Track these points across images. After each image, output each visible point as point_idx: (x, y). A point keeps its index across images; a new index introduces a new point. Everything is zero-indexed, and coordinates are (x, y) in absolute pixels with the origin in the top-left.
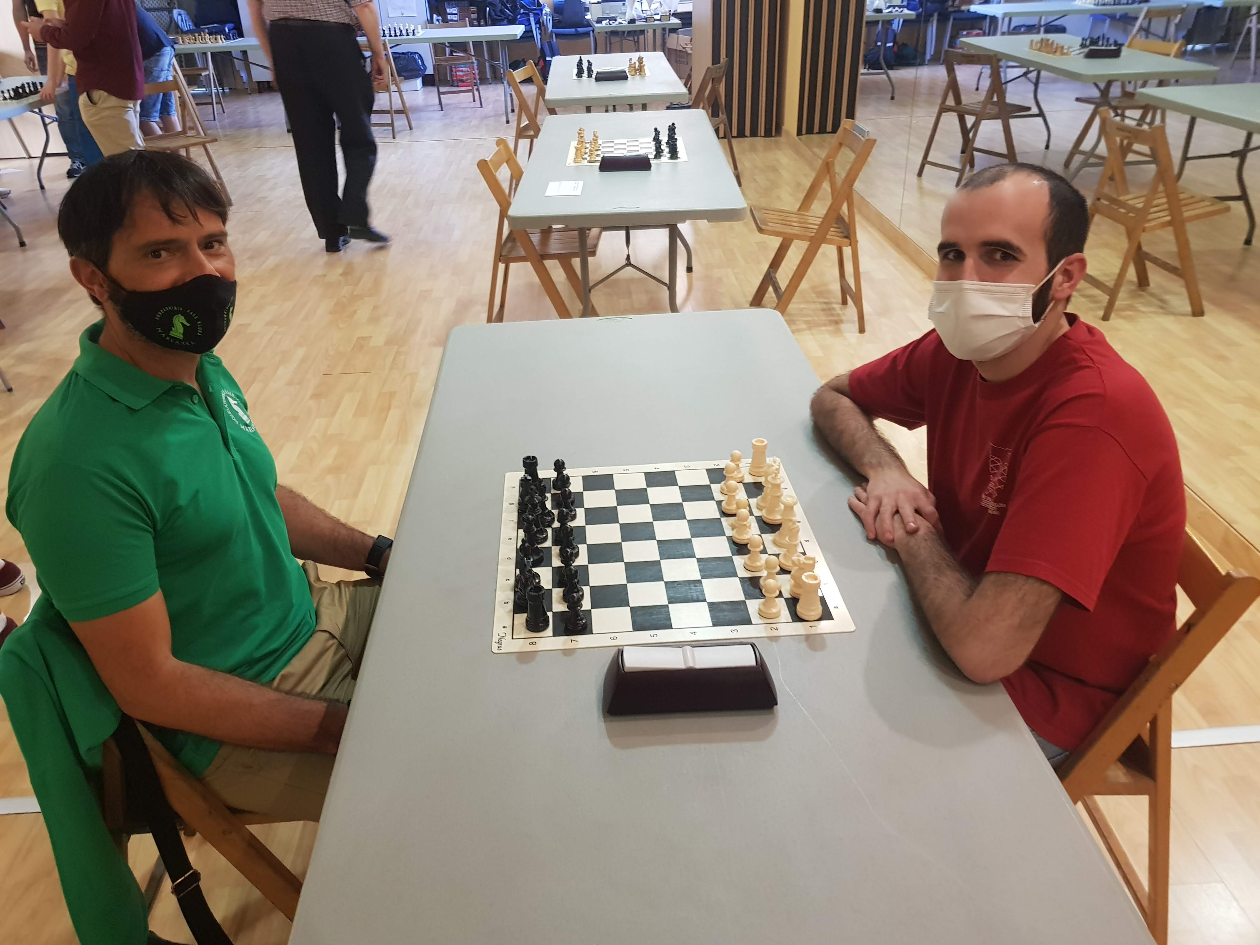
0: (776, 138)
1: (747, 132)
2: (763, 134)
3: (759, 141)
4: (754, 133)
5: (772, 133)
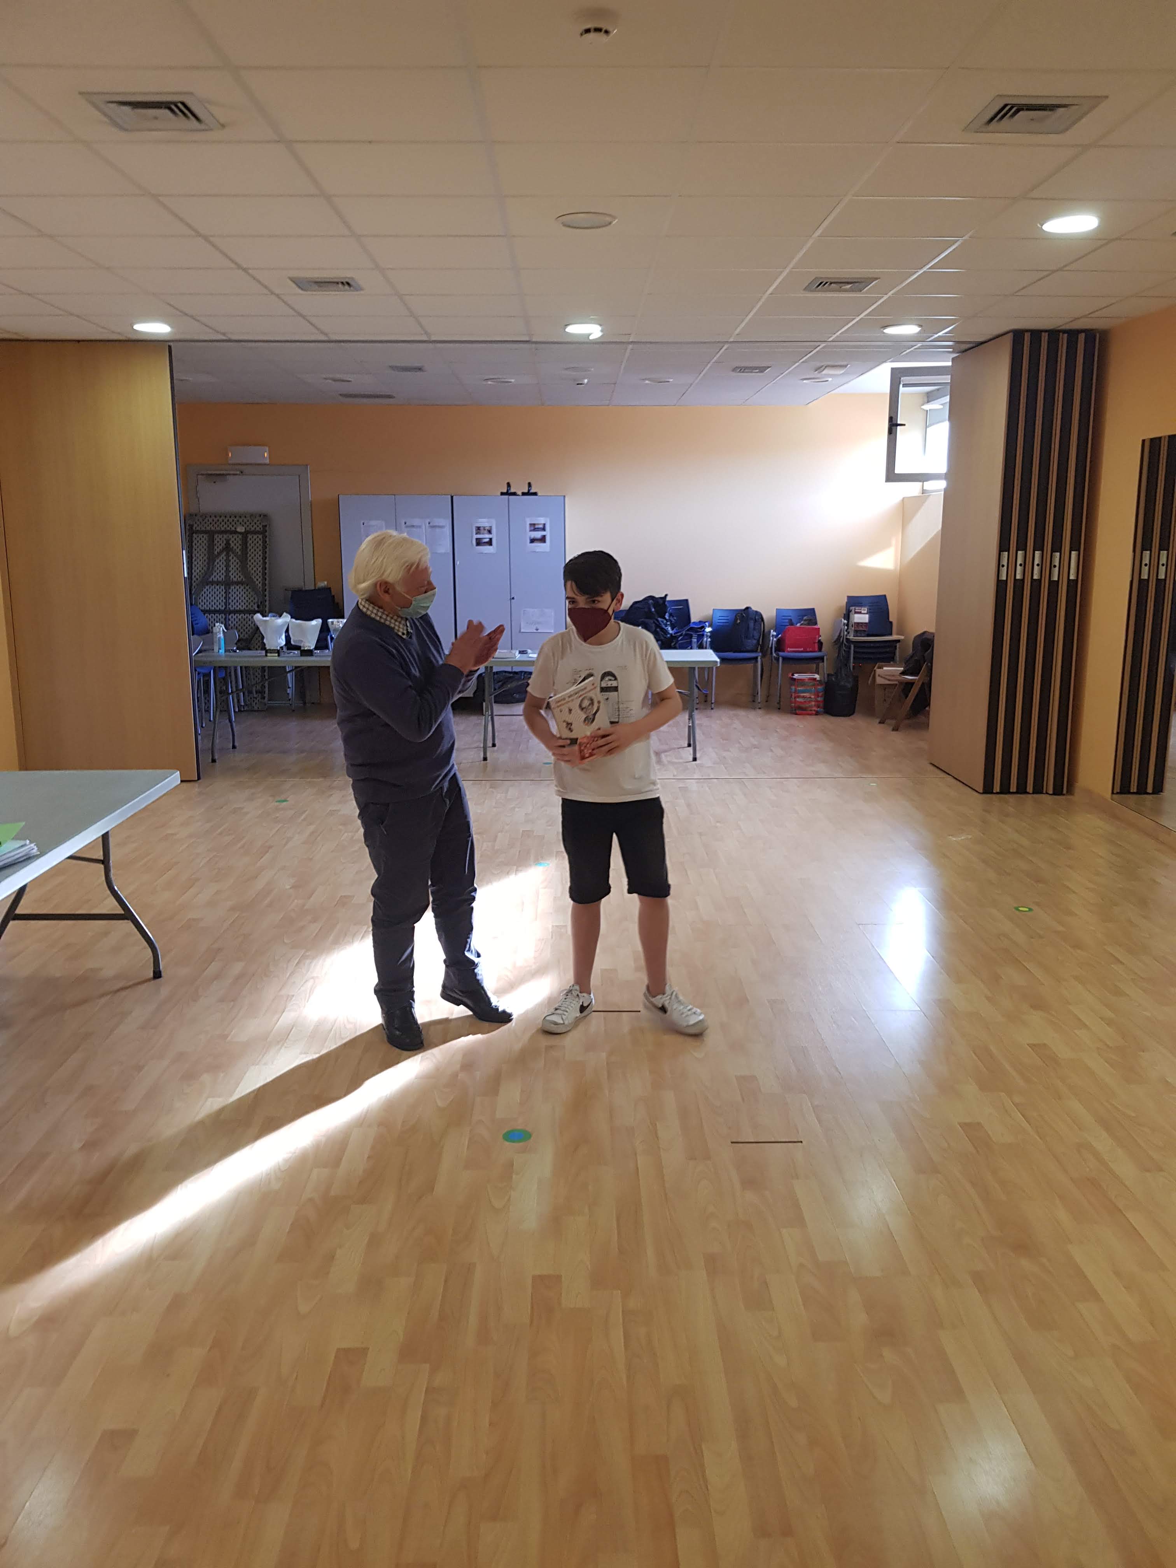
0: (1069, 797)
1: (1030, 789)
2: (1051, 792)
3: (1047, 799)
4: (1038, 790)
5: (1062, 791)
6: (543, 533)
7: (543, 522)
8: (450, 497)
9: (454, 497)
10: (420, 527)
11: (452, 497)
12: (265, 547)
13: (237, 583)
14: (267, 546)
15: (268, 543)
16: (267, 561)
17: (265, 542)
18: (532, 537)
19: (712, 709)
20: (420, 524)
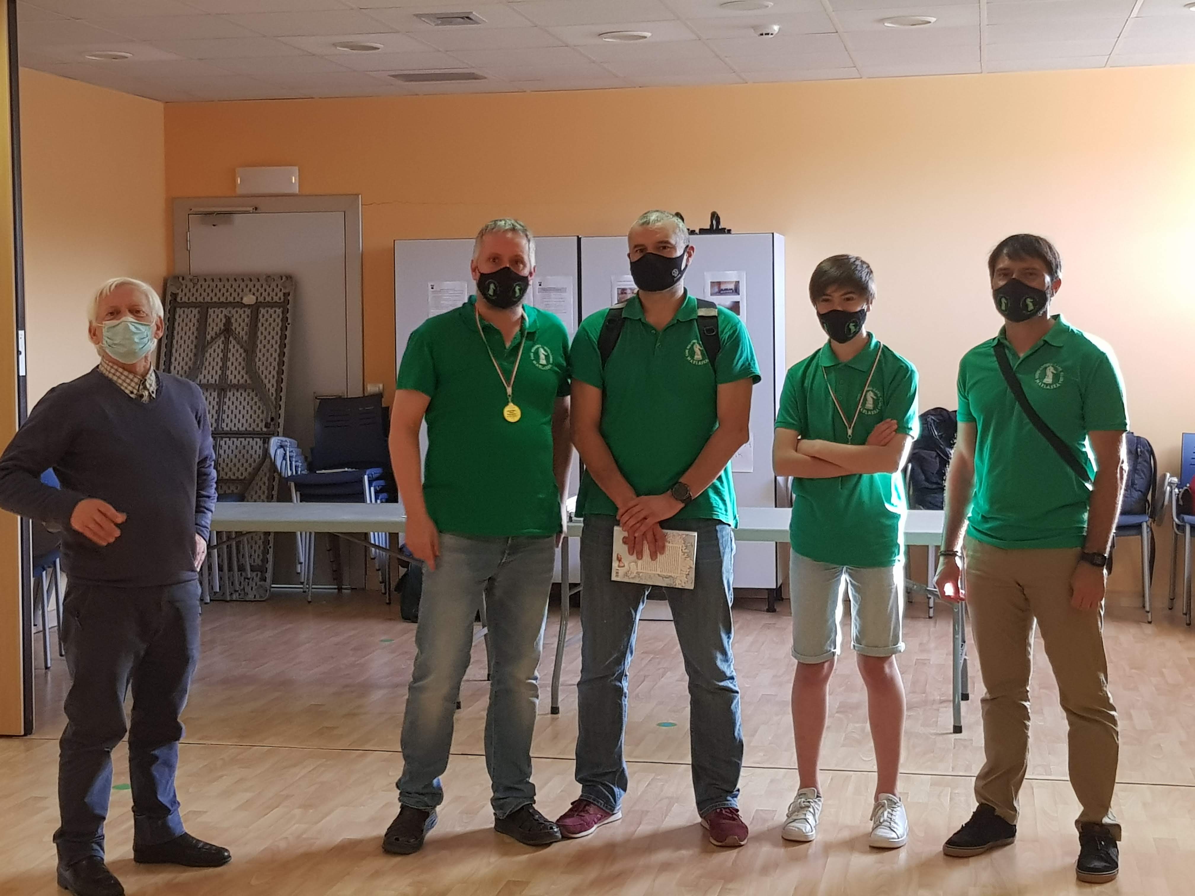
8: (576, 239)
9: (582, 240)
11: (579, 241)
12: (284, 328)
13: (237, 387)
14: (289, 326)
15: (289, 321)
16: (286, 350)
17: (285, 319)
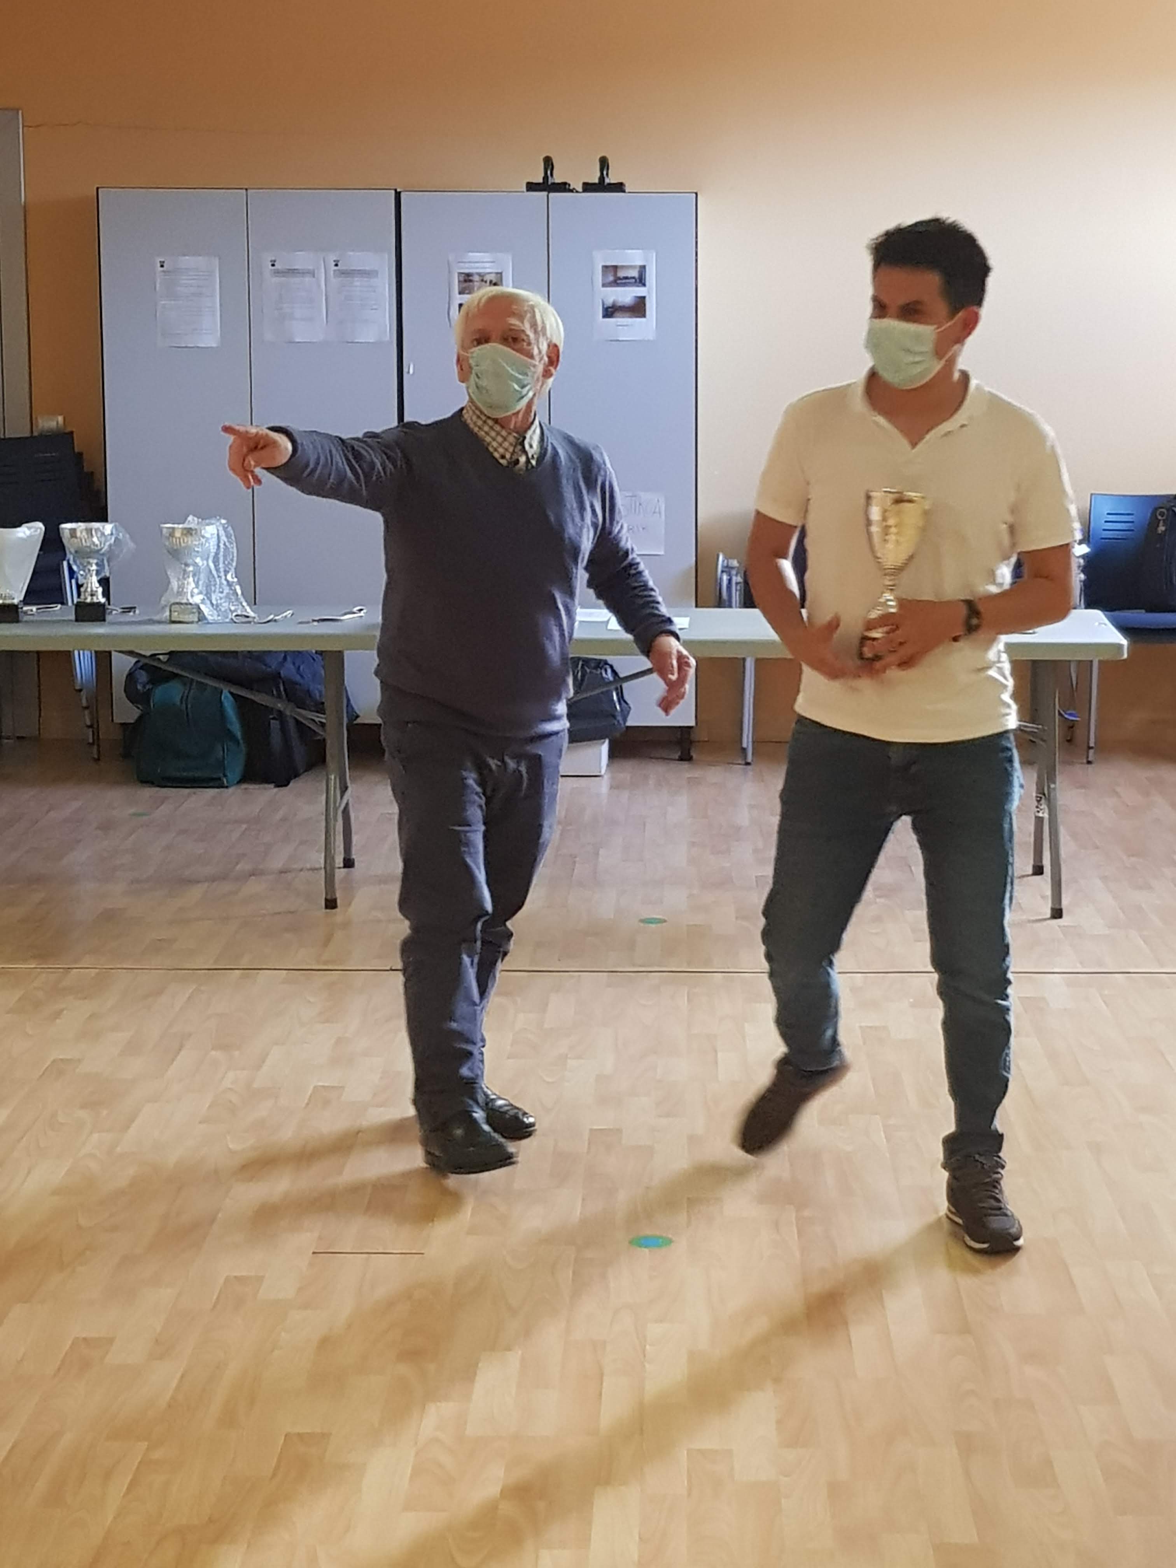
6: (640, 291)
7: (640, 263)
8: (393, 192)
9: (403, 195)
10: (312, 274)
11: (398, 195)
18: (609, 302)
19: (1089, 762)
20: (311, 268)
